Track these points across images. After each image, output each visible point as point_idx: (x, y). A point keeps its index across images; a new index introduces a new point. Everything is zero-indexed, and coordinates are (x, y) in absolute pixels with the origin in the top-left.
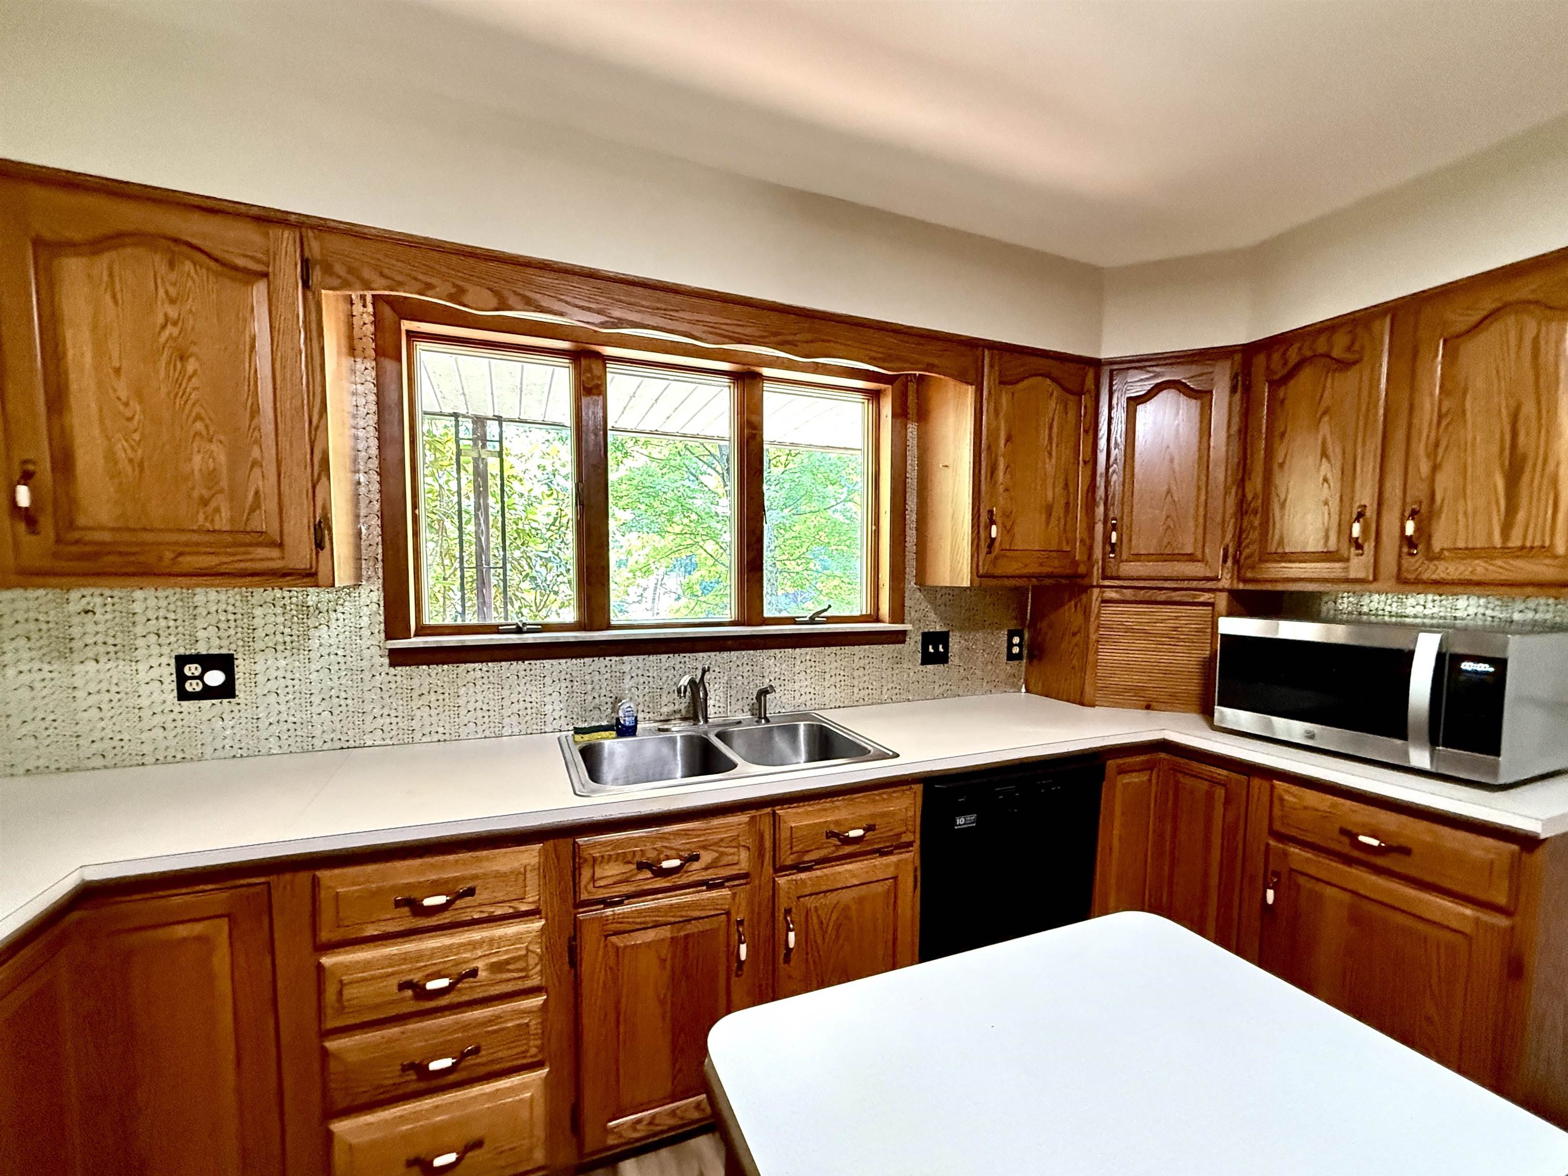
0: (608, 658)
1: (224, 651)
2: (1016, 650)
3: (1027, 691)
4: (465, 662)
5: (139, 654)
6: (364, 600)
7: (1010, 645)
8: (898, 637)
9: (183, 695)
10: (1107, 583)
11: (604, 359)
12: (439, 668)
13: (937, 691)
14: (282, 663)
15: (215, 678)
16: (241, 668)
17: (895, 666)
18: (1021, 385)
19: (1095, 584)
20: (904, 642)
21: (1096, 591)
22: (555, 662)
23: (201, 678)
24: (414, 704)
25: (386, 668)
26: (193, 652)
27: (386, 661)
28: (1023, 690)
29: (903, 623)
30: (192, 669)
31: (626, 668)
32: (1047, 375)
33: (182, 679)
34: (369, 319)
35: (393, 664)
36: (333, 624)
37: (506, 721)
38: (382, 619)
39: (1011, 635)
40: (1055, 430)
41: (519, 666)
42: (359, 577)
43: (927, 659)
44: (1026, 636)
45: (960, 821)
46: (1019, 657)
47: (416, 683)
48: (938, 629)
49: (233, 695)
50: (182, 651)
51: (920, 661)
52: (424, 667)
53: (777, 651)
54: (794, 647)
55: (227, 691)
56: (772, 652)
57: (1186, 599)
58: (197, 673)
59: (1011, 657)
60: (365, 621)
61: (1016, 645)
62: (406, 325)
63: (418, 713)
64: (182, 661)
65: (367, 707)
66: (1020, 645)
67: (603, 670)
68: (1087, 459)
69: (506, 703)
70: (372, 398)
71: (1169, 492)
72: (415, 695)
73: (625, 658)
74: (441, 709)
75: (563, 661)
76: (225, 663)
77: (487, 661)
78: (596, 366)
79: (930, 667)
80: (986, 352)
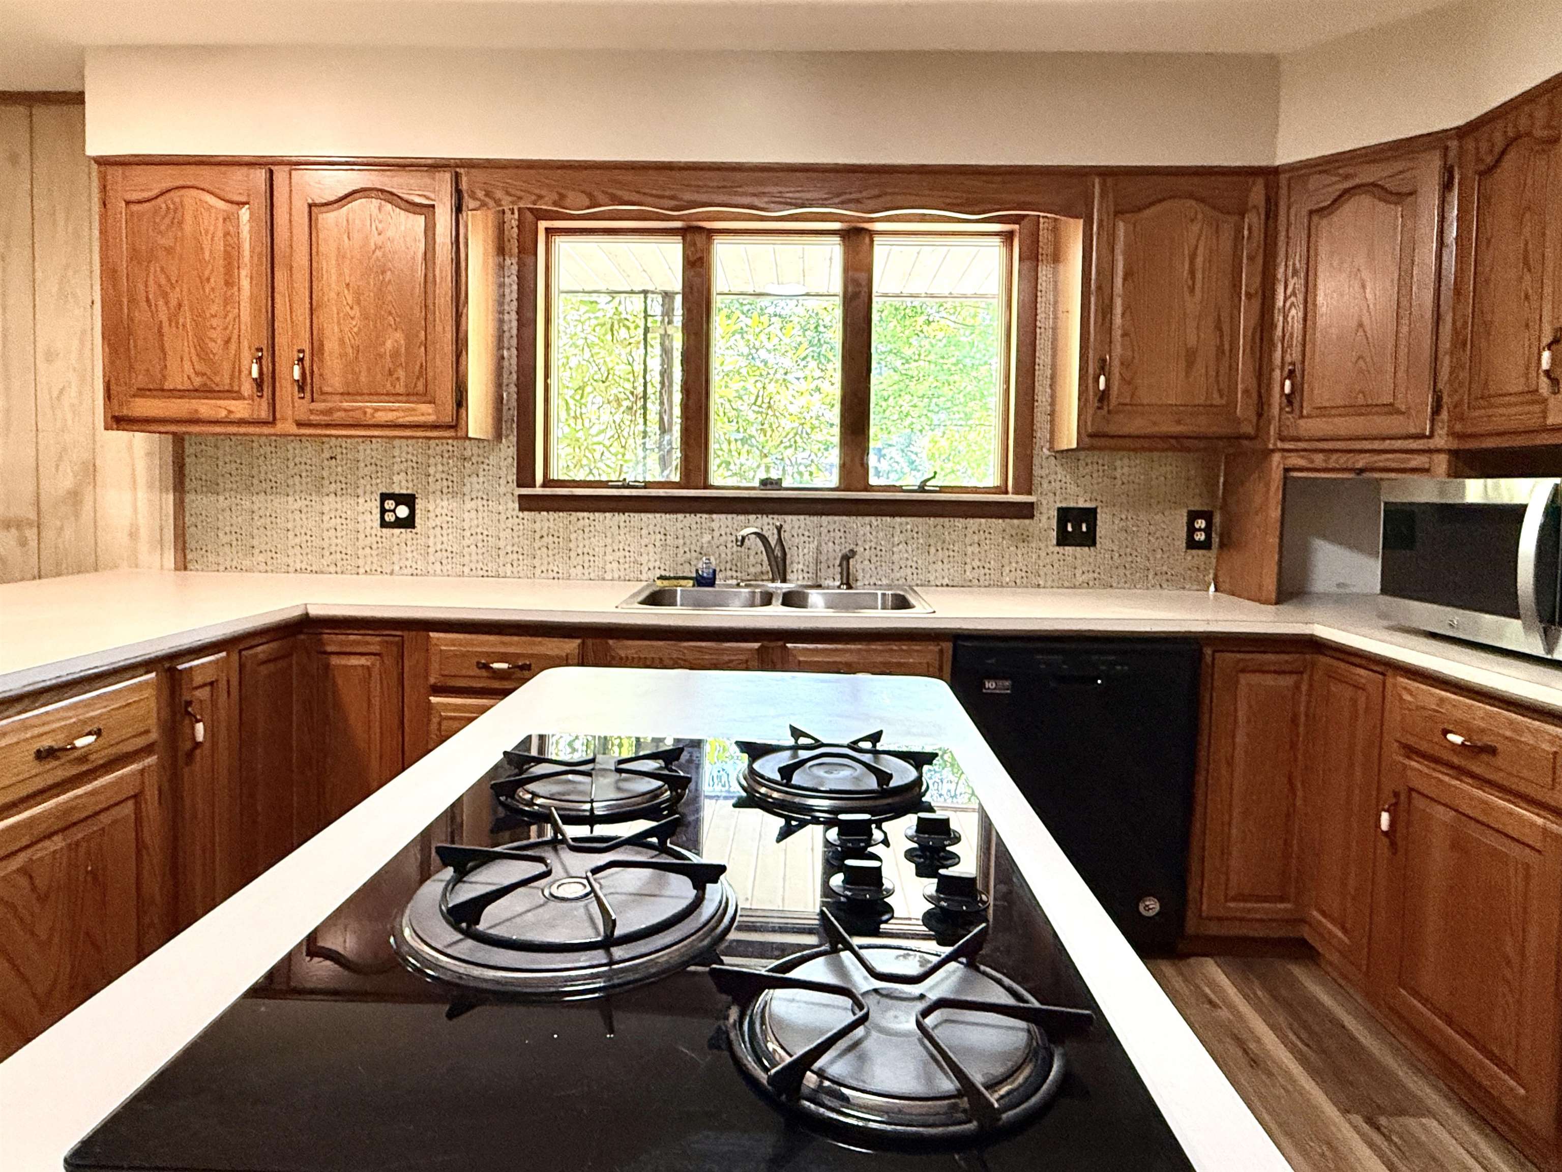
0: (699, 515)
1: (409, 492)
2: (1200, 537)
3: (1217, 590)
4: (576, 511)
5: (360, 491)
6: (502, 455)
7: (1191, 530)
8: (1026, 511)
9: (384, 524)
10: (1287, 446)
11: (711, 232)
12: (556, 515)
13: (1080, 579)
14: (445, 503)
15: (403, 511)
16: (419, 505)
17: (1021, 545)
18: (1148, 213)
19: (1271, 446)
20: (1032, 517)
21: (1276, 458)
22: (651, 516)
23: (394, 511)
24: (537, 544)
25: (517, 512)
26: (391, 491)
27: (517, 505)
28: (1212, 588)
29: (1030, 493)
30: (389, 505)
31: (715, 525)
32: (1191, 196)
33: (383, 511)
34: (515, 223)
35: (521, 509)
36: (481, 473)
37: (608, 567)
38: (515, 470)
39: (1193, 516)
40: (1199, 260)
41: (620, 518)
42: (499, 436)
43: (1063, 539)
44: (1217, 519)
45: (990, 685)
46: (1206, 545)
47: (537, 526)
48: (1081, 504)
49: (414, 527)
50: (384, 491)
51: (1055, 542)
52: (545, 513)
53: (873, 519)
54: (893, 515)
55: (408, 523)
56: (867, 519)
57: (1394, 465)
58: (392, 507)
59: (1192, 544)
60: (503, 473)
61: (1200, 530)
62: (543, 225)
63: (538, 552)
64: (384, 497)
65: (502, 544)
66: (1208, 530)
67: (694, 526)
68: (1253, 291)
69: (609, 550)
70: (515, 287)
71: (1361, 325)
72: (537, 536)
73: (714, 516)
74: (556, 551)
75: (658, 515)
76: (409, 500)
77: (594, 511)
78: (700, 239)
79: (1069, 550)
80: (1097, 181)
